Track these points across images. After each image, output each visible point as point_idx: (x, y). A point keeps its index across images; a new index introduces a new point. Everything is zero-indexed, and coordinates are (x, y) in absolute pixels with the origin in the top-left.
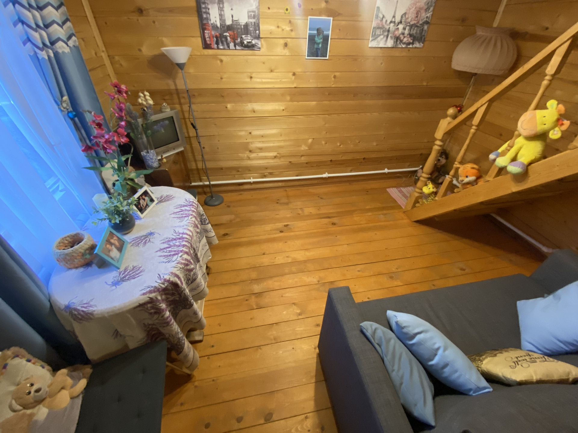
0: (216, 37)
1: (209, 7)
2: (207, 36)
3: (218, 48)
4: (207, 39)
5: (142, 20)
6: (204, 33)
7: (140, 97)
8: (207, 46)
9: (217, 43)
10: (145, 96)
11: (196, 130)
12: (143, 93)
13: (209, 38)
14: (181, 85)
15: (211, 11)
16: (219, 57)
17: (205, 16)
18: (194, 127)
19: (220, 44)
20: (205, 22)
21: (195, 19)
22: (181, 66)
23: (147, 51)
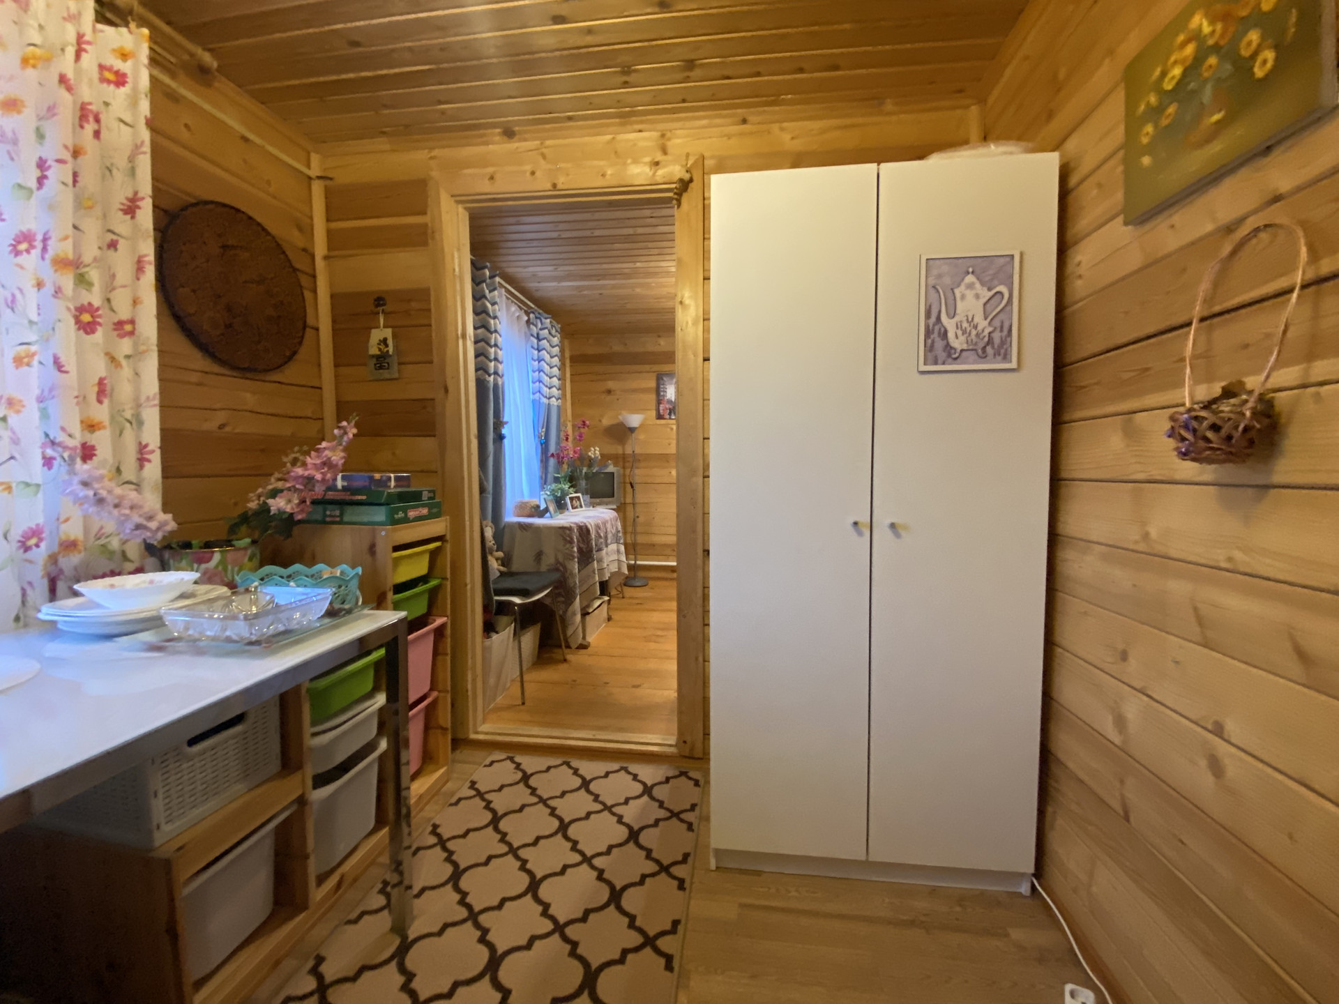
0: (670, 409)
1: (667, 387)
2: (661, 408)
3: (670, 419)
4: (661, 411)
5: (609, 398)
6: (659, 406)
7: (590, 451)
8: (660, 417)
9: (670, 414)
10: (595, 450)
11: (633, 490)
12: (594, 448)
13: (663, 410)
14: (629, 451)
15: (668, 391)
16: (670, 426)
17: (662, 394)
18: (632, 487)
19: (673, 415)
20: (661, 398)
21: (653, 397)
22: (632, 430)
23: (606, 422)
